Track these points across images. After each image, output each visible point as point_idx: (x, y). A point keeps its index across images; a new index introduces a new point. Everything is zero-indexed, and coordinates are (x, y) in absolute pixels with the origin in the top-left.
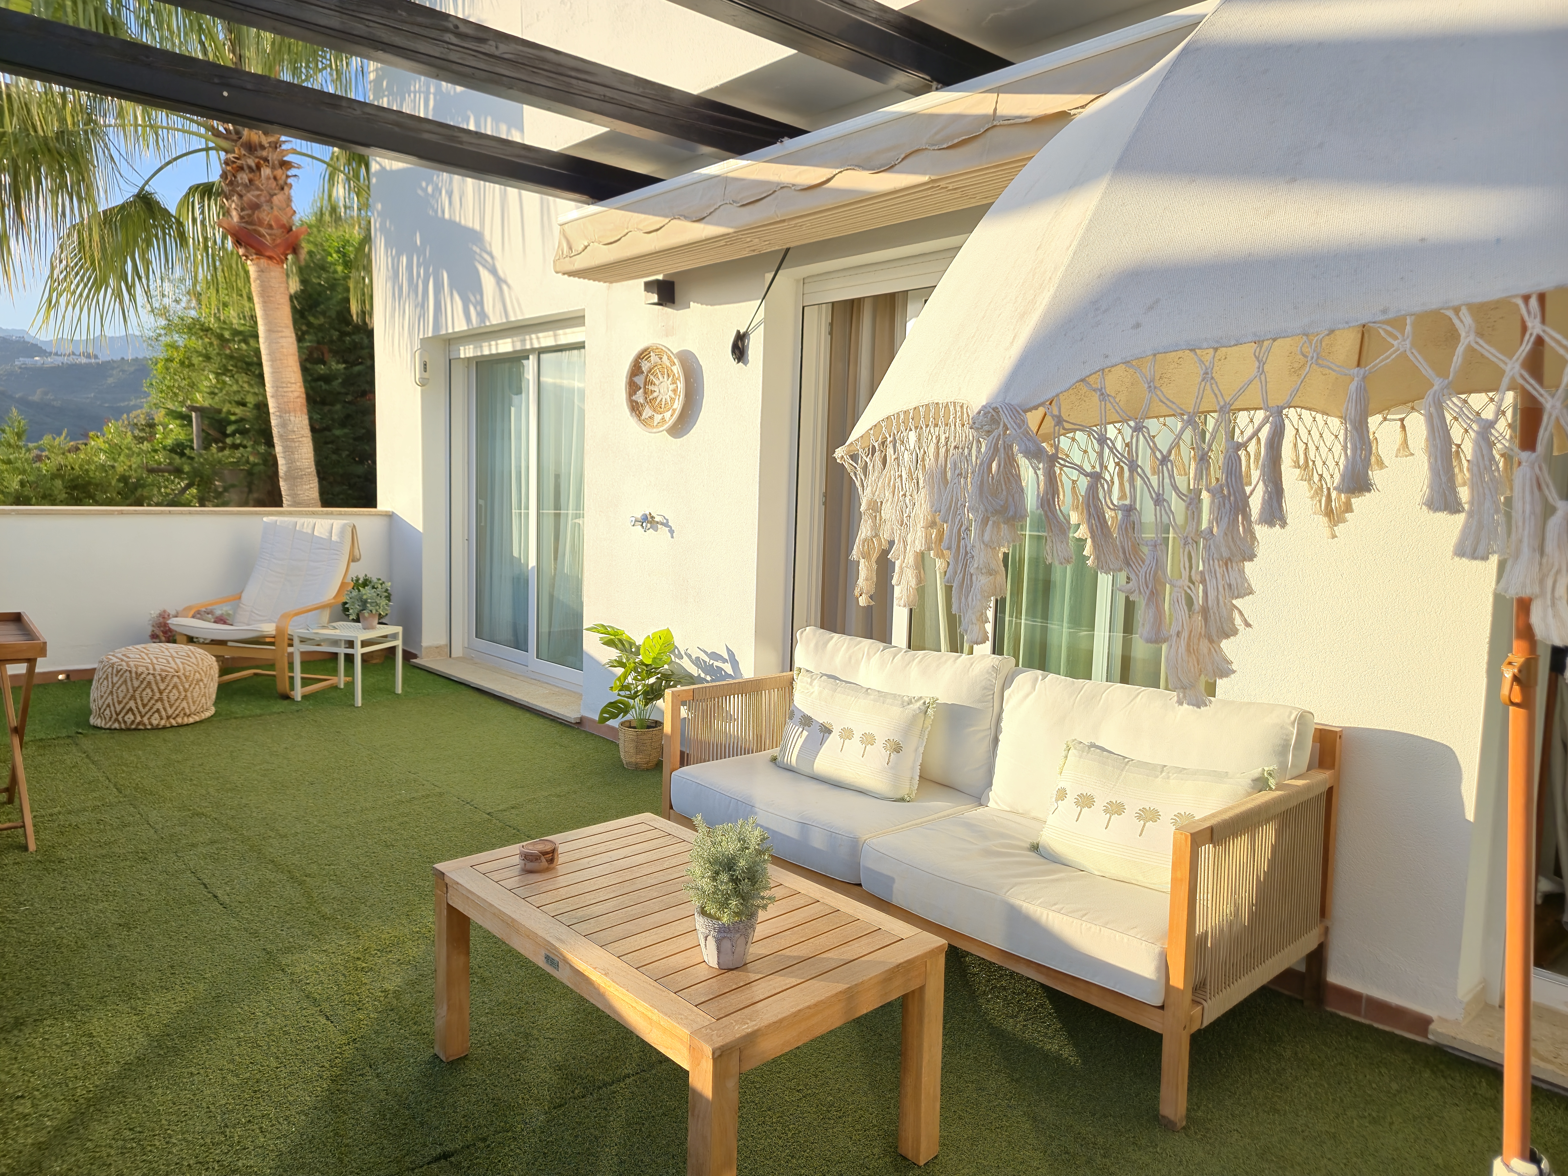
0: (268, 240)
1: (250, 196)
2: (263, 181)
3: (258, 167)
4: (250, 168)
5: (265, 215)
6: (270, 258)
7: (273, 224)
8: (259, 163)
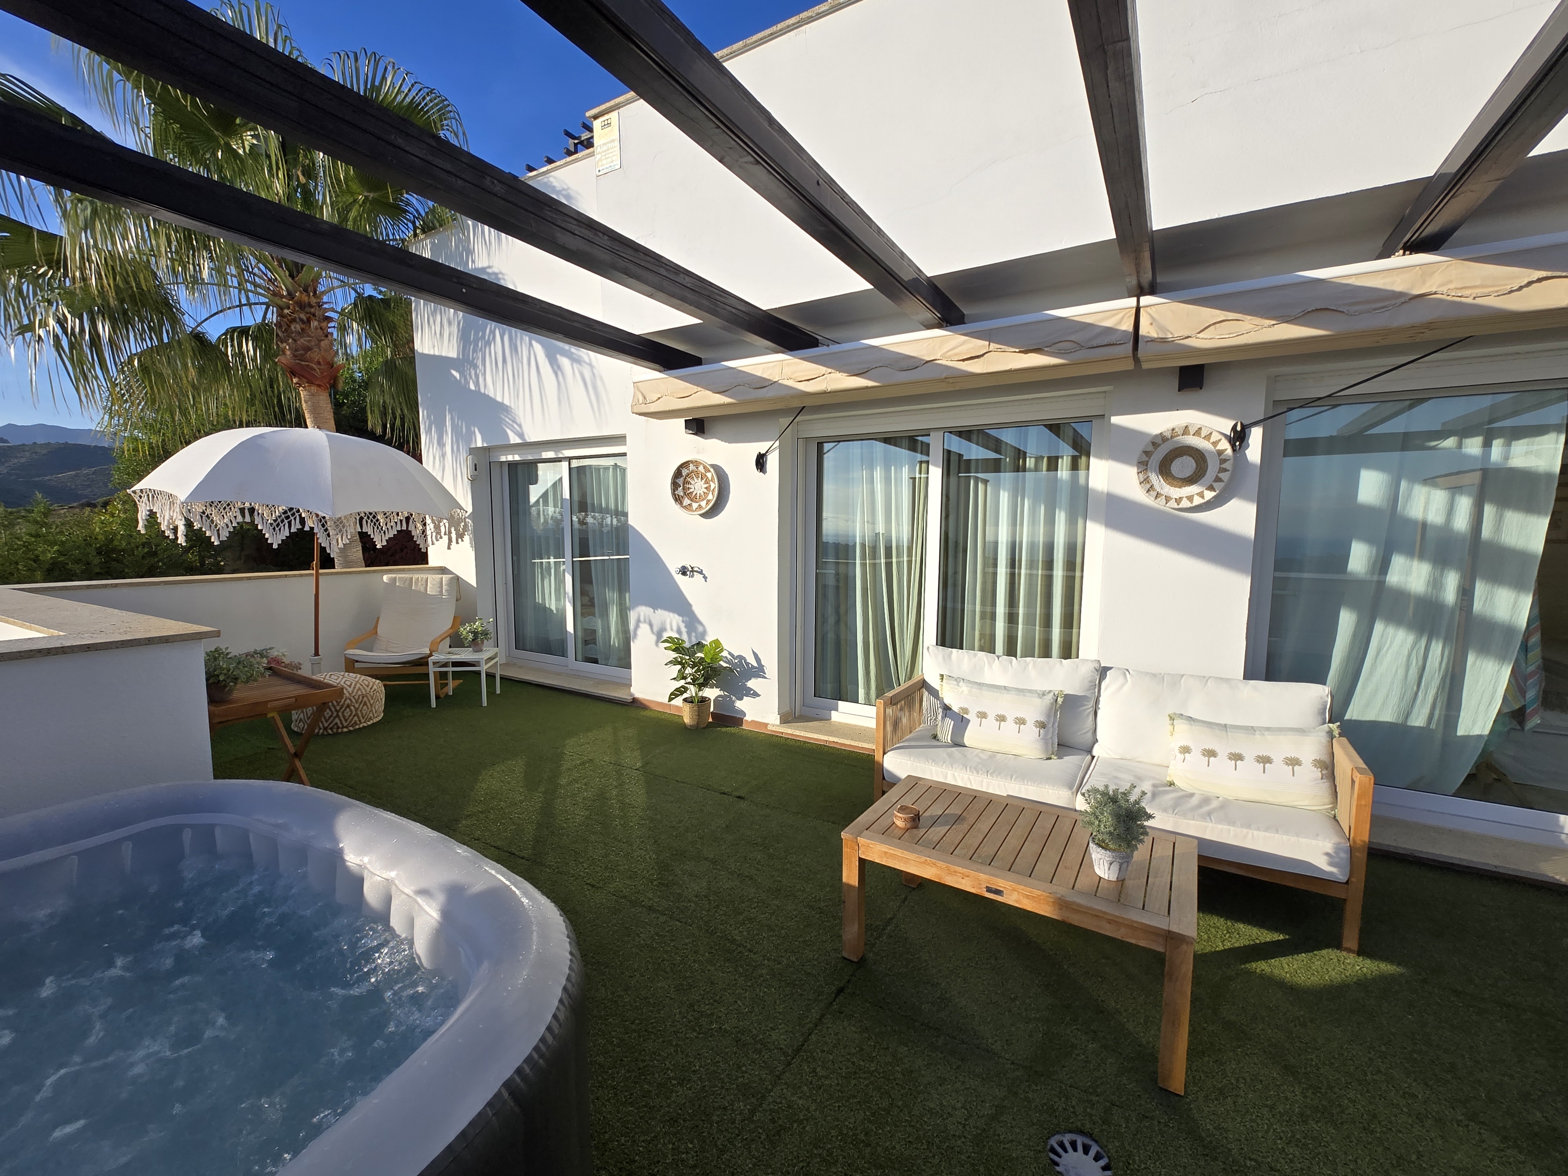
0: (318, 373)
1: (302, 341)
2: (313, 330)
3: (309, 320)
4: (302, 320)
5: (315, 355)
6: (319, 386)
7: (321, 360)
8: (310, 317)
